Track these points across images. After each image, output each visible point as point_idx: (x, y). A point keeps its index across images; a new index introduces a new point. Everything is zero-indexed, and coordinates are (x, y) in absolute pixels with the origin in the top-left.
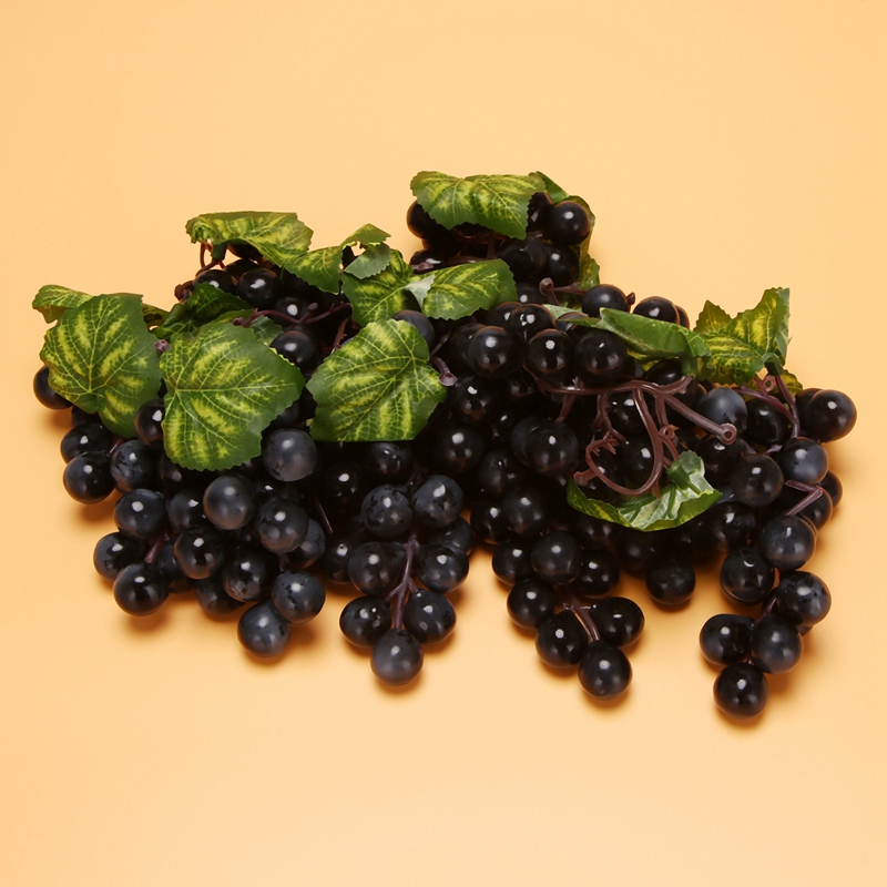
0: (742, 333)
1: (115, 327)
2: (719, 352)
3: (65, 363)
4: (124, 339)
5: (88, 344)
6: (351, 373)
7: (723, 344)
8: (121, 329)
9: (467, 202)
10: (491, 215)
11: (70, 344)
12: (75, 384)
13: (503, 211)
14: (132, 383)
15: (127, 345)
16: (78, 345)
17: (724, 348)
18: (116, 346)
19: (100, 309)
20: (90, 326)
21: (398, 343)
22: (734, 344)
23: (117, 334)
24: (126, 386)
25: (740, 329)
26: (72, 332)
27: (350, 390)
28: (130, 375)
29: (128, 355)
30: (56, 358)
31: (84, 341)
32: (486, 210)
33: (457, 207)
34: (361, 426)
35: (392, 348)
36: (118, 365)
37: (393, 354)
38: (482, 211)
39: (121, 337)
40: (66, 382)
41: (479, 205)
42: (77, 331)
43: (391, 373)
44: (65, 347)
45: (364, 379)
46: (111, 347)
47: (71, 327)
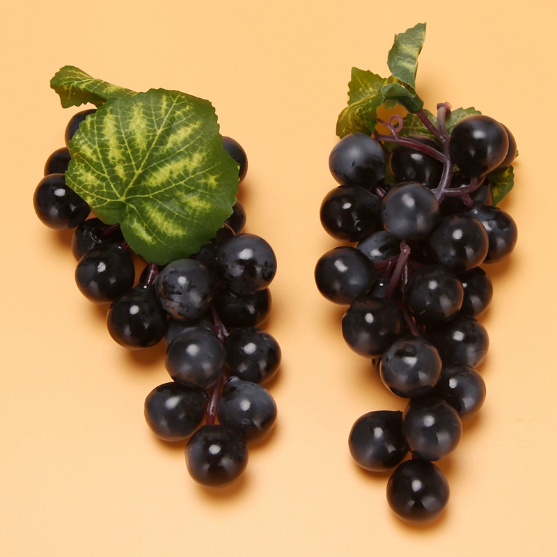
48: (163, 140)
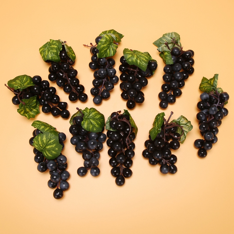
0: (209, 83)
1: (52, 141)
2: (204, 86)
3: (39, 144)
4: (54, 144)
5: (45, 142)
6: (103, 44)
7: (205, 85)
8: (54, 141)
9: (135, 61)
10: (139, 65)
11: (41, 141)
12: (39, 147)
13: (142, 65)
14: (53, 152)
15: (54, 145)
16: (43, 142)
17: (205, 86)
18: (52, 145)
19: (49, 136)
20: (47, 139)
21: (110, 38)
22: (207, 85)
23: (52, 142)
24: (52, 152)
25: (209, 82)
26: (42, 139)
27: (104, 47)
28: (54, 151)
29: (54, 147)
30: (37, 142)
31: (45, 141)
32: (139, 64)
33: (133, 61)
34: (105, 54)
35: (109, 39)
36: (51, 148)
37: (109, 40)
38: (138, 63)
39: (53, 143)
40: (37, 147)
41: (137, 62)
42: (43, 139)
43: (109, 44)
44: (40, 141)
45: (105, 45)
46: (50, 144)
47: (42, 138)
48: (48, 142)
